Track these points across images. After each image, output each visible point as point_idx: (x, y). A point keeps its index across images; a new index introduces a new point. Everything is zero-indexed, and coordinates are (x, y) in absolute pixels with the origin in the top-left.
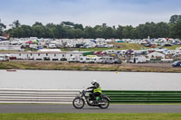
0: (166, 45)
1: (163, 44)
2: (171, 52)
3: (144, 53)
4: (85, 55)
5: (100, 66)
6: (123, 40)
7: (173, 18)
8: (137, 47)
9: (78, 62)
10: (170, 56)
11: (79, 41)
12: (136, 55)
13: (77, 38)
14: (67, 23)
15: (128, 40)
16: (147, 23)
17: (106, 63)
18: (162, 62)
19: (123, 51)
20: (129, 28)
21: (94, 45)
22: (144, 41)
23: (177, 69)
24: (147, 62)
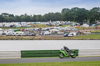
0: (60, 25)
1: (58, 25)
2: (63, 28)
3: (48, 30)
4: (15, 31)
5: (24, 37)
6: (36, 22)
7: (63, 10)
8: (44, 26)
9: (11, 35)
10: (62, 31)
11: (12, 24)
12: (44, 31)
13: (11, 22)
14: (5, 14)
15: (39, 22)
16: (49, 13)
17: (27, 35)
18: (58, 34)
19: (36, 29)
20: (40, 16)
21: (20, 26)
22: (48, 23)
23: (66, 38)
24: (50, 34)
